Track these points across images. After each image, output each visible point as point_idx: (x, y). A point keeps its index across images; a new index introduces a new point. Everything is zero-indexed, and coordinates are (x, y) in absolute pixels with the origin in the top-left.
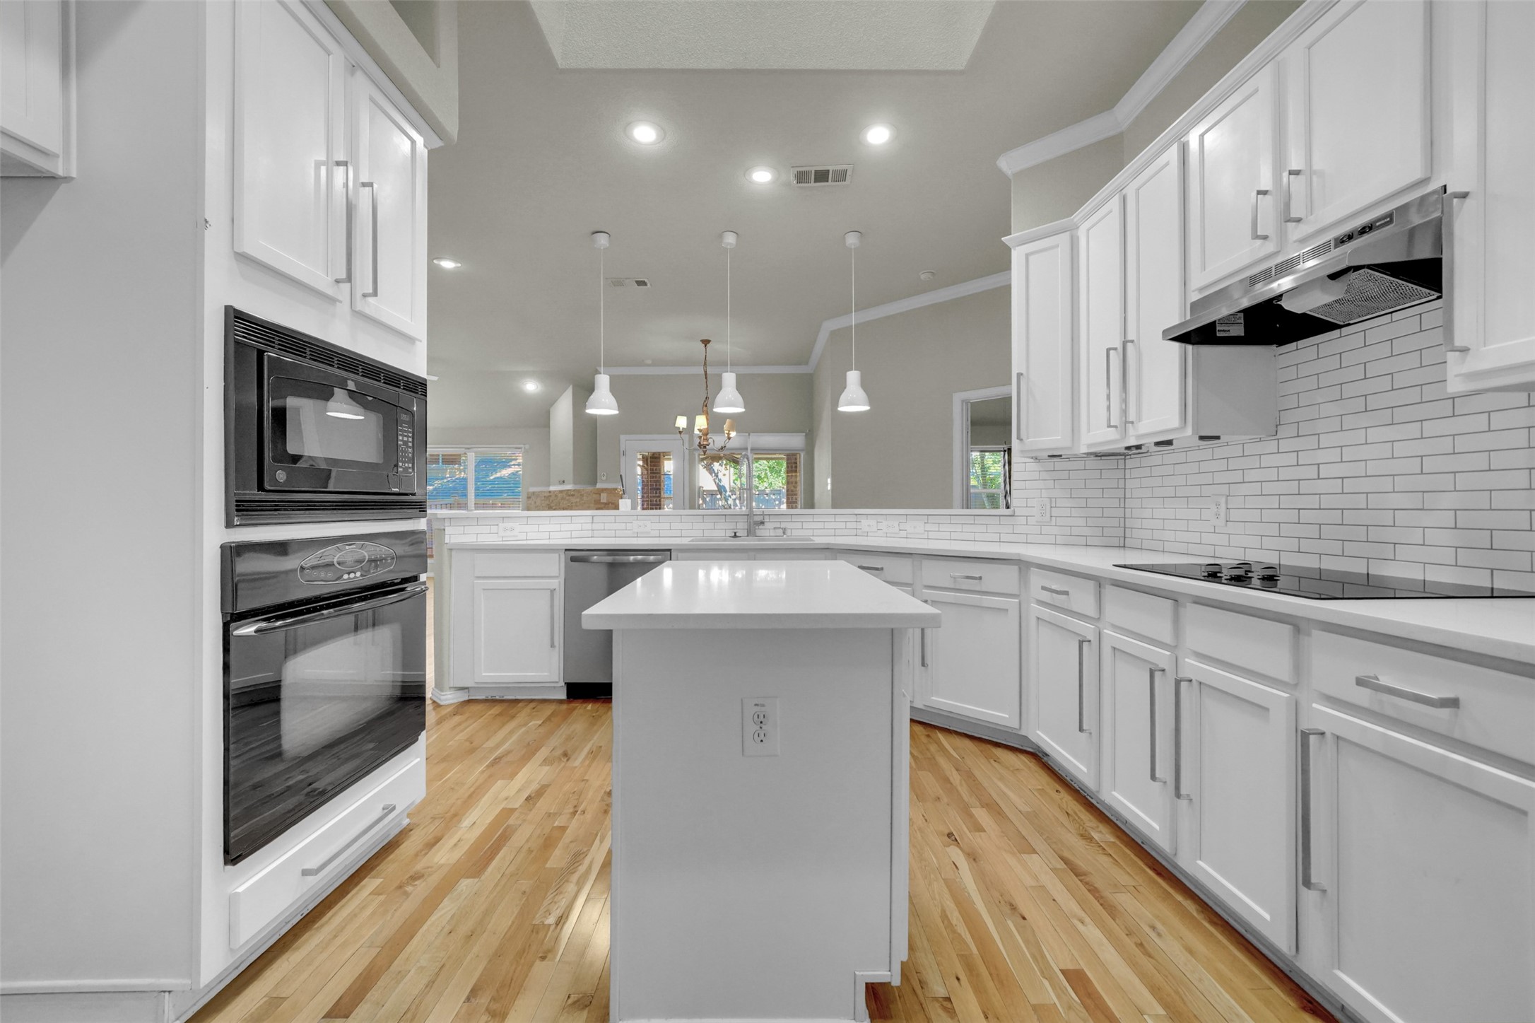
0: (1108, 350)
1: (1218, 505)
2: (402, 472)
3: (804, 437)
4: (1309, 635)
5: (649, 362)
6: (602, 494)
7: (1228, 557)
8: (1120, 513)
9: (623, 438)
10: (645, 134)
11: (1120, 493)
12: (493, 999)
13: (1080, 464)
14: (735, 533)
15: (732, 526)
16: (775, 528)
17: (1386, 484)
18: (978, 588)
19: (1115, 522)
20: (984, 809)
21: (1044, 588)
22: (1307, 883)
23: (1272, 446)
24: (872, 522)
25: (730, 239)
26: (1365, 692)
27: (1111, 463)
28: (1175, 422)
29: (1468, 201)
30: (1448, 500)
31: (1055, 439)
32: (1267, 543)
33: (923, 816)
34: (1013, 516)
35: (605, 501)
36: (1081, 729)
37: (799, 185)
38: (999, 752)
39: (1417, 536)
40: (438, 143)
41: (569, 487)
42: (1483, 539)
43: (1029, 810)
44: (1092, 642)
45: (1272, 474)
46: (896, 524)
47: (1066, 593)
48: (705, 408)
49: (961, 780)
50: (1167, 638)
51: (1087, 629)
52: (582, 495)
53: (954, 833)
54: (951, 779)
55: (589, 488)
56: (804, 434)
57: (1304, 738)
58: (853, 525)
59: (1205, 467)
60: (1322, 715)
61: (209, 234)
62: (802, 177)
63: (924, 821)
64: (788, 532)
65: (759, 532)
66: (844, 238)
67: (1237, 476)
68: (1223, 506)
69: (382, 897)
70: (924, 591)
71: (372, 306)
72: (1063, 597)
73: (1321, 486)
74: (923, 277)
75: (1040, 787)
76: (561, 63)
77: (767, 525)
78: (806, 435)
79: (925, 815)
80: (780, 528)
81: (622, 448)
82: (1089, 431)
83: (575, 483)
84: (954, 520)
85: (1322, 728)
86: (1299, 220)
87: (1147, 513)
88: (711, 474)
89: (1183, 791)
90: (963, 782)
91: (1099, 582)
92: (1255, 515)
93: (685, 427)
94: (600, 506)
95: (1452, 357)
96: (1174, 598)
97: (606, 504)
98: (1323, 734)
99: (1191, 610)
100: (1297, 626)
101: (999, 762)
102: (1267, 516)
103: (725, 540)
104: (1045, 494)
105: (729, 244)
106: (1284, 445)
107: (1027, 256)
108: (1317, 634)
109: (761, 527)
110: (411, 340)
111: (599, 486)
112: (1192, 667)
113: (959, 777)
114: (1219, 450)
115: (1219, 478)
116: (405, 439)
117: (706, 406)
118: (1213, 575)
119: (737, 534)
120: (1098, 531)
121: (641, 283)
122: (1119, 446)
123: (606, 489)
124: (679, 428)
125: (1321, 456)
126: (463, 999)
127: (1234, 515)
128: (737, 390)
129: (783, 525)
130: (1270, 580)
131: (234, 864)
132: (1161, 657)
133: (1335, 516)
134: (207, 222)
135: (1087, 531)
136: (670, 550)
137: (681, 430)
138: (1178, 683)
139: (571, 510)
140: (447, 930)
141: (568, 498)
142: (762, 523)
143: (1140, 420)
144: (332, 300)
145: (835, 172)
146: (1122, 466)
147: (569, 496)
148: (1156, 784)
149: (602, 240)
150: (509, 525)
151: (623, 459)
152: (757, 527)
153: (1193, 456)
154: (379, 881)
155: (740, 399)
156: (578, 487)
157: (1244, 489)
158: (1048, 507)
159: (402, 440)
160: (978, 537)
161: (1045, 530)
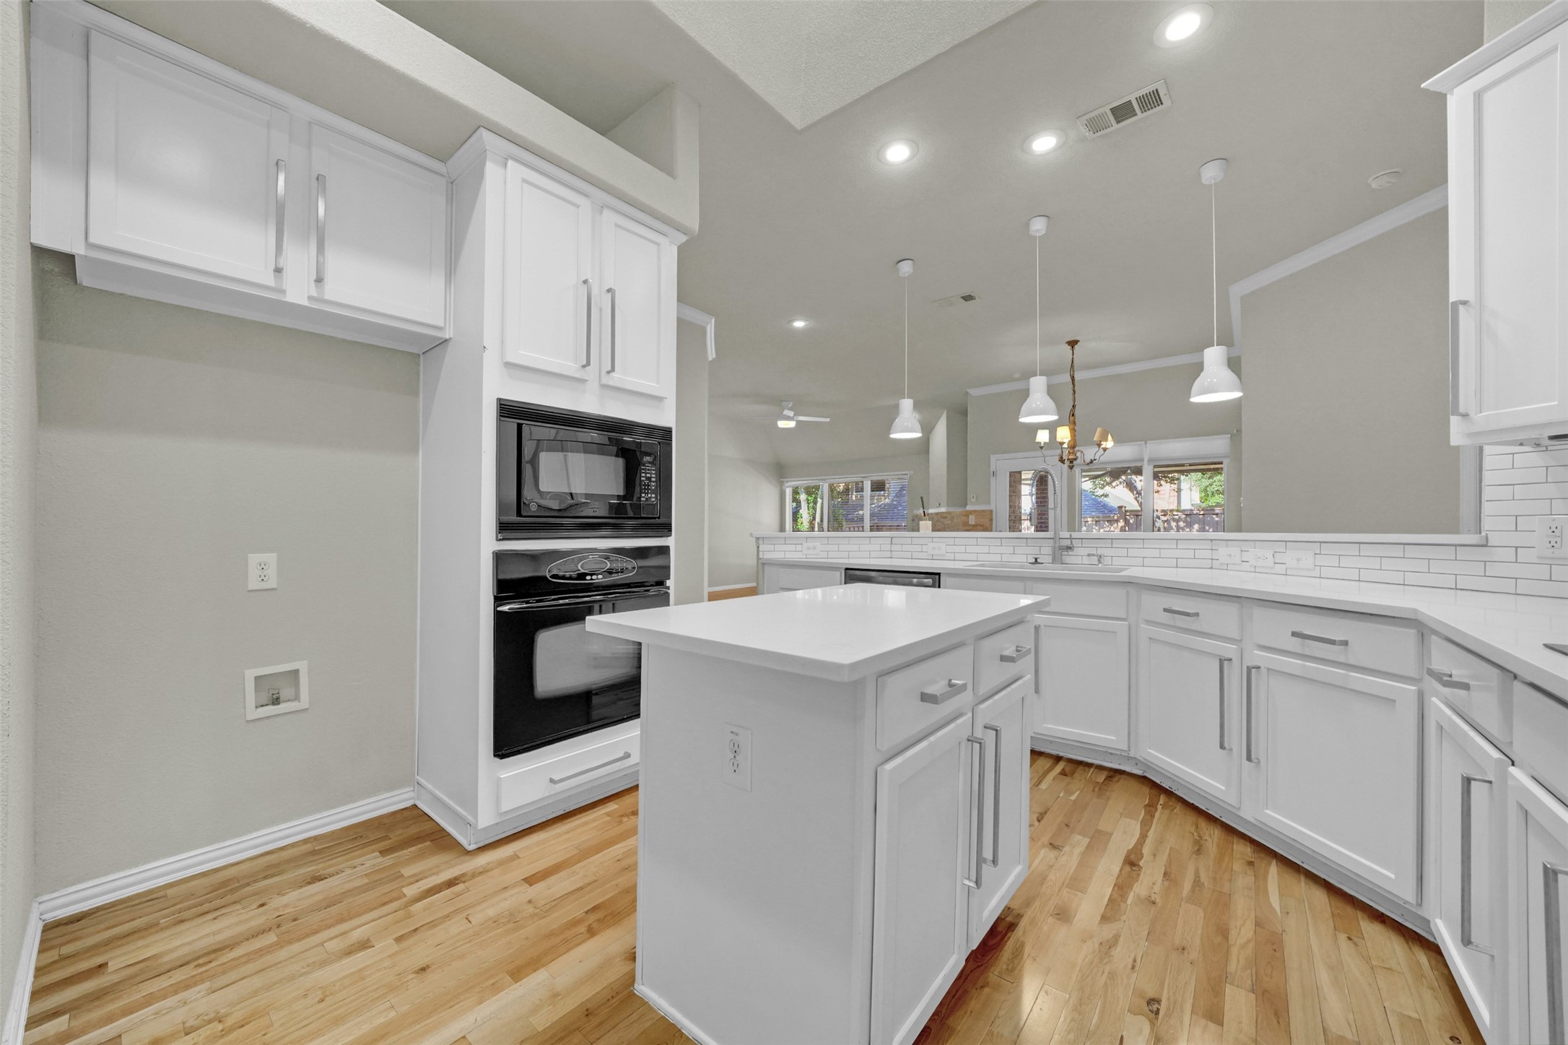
2: (643, 501)
3: (1229, 440)
5: (1017, 376)
6: (970, 516)
9: (993, 458)
10: (898, 153)
12: (599, 920)
14: (1036, 559)
15: (1034, 551)
16: (1089, 555)
18: (1342, 659)
20: (1253, 996)
24: (1234, 551)
25: (1038, 226)
33: (1135, 961)
34: (1486, 546)
35: (974, 523)
37: (1097, 134)
38: (1371, 930)
40: (683, 239)
41: (943, 510)
43: (1349, 1036)
44: (1494, 785)
46: (1269, 554)
48: (1072, 418)
49: (1249, 941)
52: (953, 517)
53: (1164, 1003)
54: (1233, 933)
55: (959, 510)
56: (1229, 435)
58: (1208, 554)
61: (486, 355)
62: (1095, 125)
63: (1130, 966)
64: (1107, 561)
65: (1067, 559)
66: (1199, 174)
69: (609, 818)
70: (1255, 652)
71: (617, 379)
72: (1463, 693)
75: (1414, 1015)
76: (799, 124)
77: (1077, 551)
78: (1231, 437)
79: (1139, 960)
80: (1094, 555)
81: (993, 468)
83: (948, 505)
84: (1366, 550)
88: (1132, 492)
90: (1252, 945)
93: (1048, 441)
94: (968, 528)
97: (974, 526)
101: (1356, 944)
103: (1021, 567)
104: (1558, 507)
105: (1038, 231)
107: (1478, 95)
109: (1070, 553)
110: (660, 399)
111: (969, 508)
113: (1251, 934)
116: (648, 475)
117: (1073, 415)
119: (1038, 560)
121: (968, 298)
123: (975, 511)
124: (1040, 443)
126: (585, 910)
128: (1048, 395)
129: (1100, 552)
131: (501, 759)
134: (485, 348)
136: (939, 574)
137: (1042, 445)
139: (945, 531)
140: (618, 858)
141: (942, 520)
142: (1069, 548)
144: (583, 381)
145: (1139, 100)
147: (943, 518)
149: (906, 268)
150: (810, 544)
151: (993, 480)
152: (1066, 553)
154: (616, 806)
155: (1051, 404)
156: (951, 509)
159: (645, 477)
160: (1411, 579)
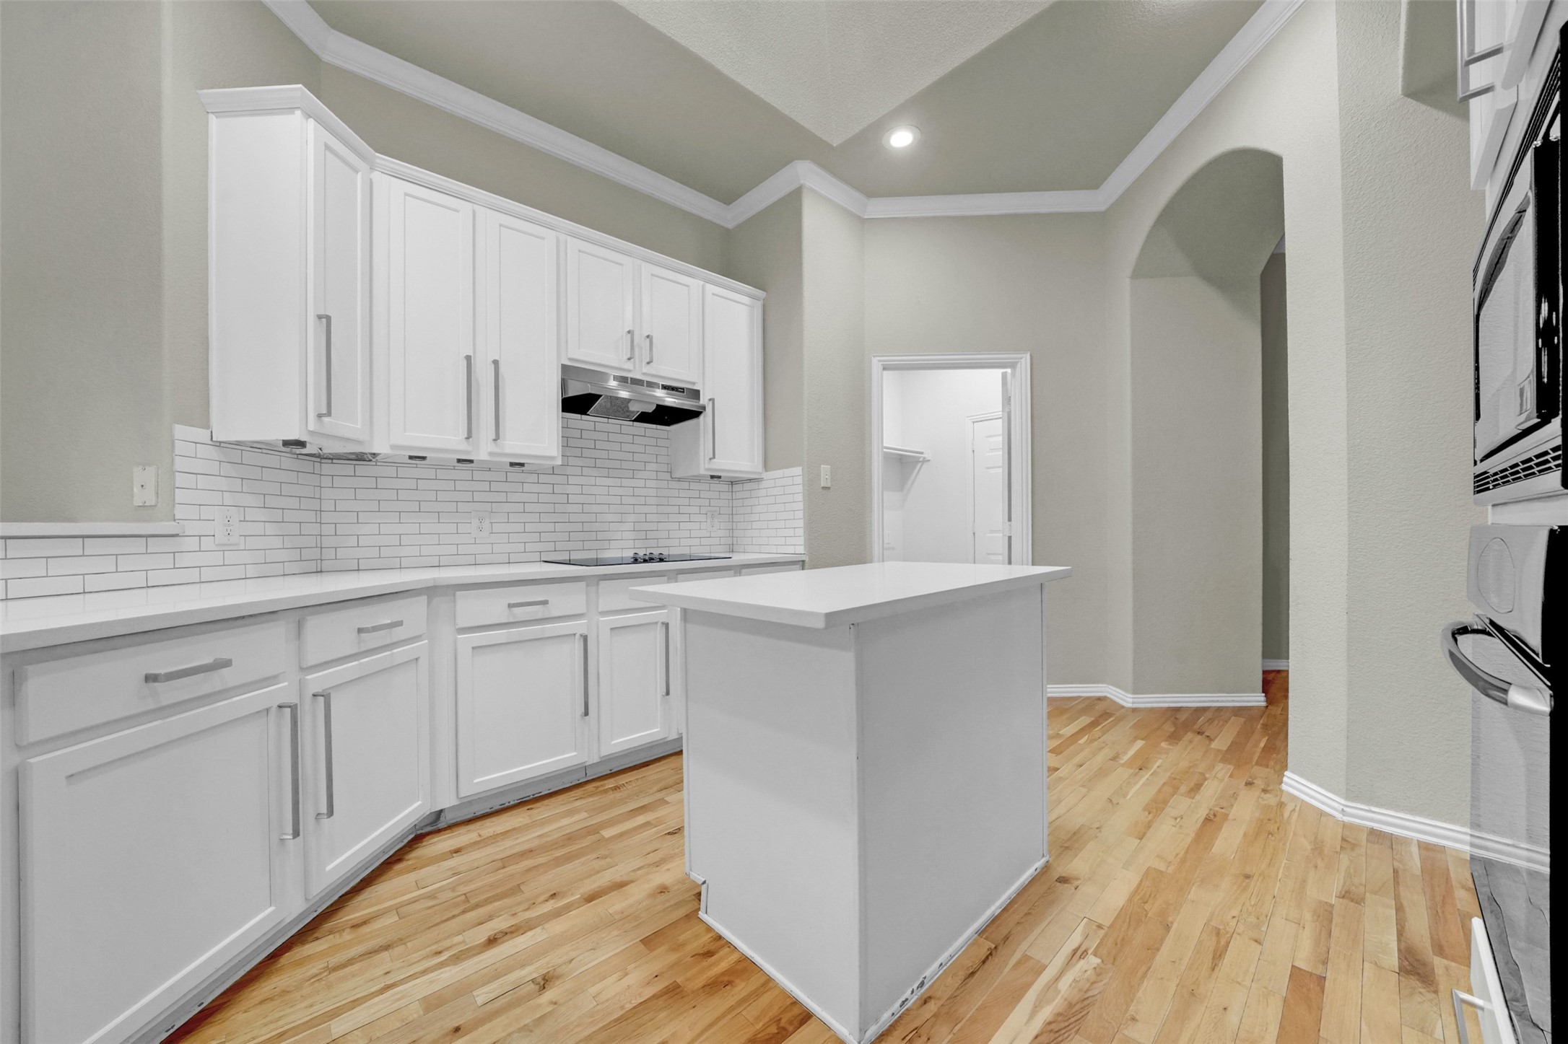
1: (481, 519)
8: (317, 529)
11: (317, 505)
13: (275, 460)
17: (605, 508)
19: (313, 542)
27: (307, 464)
28: (552, 452)
30: (632, 518)
34: (178, 535)
36: (585, 714)
42: (642, 535)
47: (545, 602)
51: (579, 626)
68: (487, 520)
73: (570, 508)
86: (648, 363)
87: (369, 529)
92: (520, 528)
102: (529, 527)
120: (296, 555)
125: (570, 489)
127: (496, 528)
133: (579, 527)
135: (283, 555)
146: (318, 470)
158: (236, 520)
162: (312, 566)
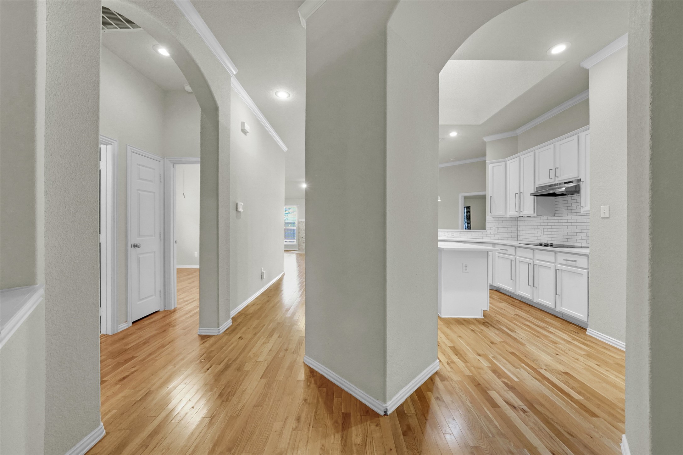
0: (516, 194)
1: (541, 230)
4: (557, 254)
7: (544, 242)
8: (517, 232)
11: (517, 227)
13: (506, 219)
19: (515, 234)
21: (501, 249)
22: (556, 294)
23: (553, 218)
26: (565, 261)
27: (514, 219)
28: (532, 212)
29: (583, 183)
31: (500, 213)
32: (553, 239)
34: (487, 232)
36: (511, 279)
39: (580, 238)
44: (514, 260)
45: (553, 224)
47: (507, 250)
50: (532, 257)
51: (513, 257)
57: (556, 270)
59: (538, 221)
60: (559, 267)
67: (546, 224)
68: (543, 231)
73: (563, 227)
74: (451, 159)
82: (510, 212)
85: (559, 269)
86: (558, 177)
87: (524, 232)
89: (535, 286)
91: (515, 247)
95: (581, 208)
96: (533, 249)
98: (559, 270)
99: (537, 251)
100: (555, 252)
102: (552, 233)
104: (496, 226)
106: (556, 218)
107: (493, 167)
108: (558, 253)
112: (537, 262)
114: (542, 218)
115: (542, 224)
118: (541, 245)
120: (511, 236)
122: (518, 216)
125: (563, 221)
127: (545, 233)
130: (552, 245)
132: (530, 261)
135: (507, 236)
138: (534, 265)
143: (524, 211)
146: (517, 220)
148: (529, 286)
153: (536, 219)
157: (548, 227)
158: (497, 230)
161: (496, 236)
162: (515, 239)
